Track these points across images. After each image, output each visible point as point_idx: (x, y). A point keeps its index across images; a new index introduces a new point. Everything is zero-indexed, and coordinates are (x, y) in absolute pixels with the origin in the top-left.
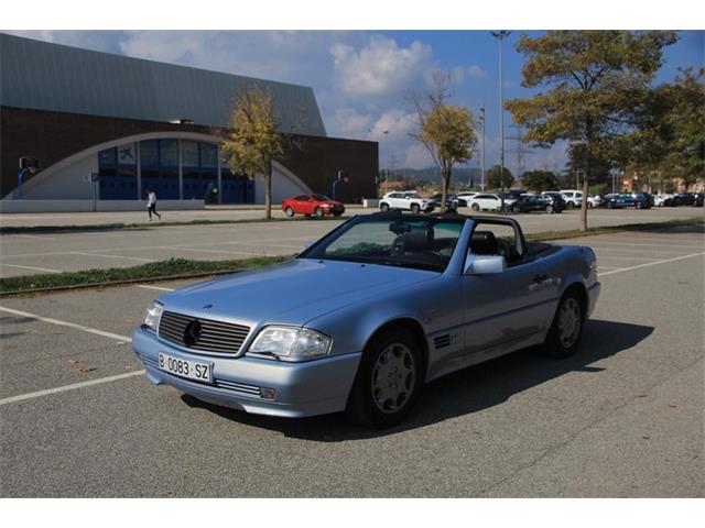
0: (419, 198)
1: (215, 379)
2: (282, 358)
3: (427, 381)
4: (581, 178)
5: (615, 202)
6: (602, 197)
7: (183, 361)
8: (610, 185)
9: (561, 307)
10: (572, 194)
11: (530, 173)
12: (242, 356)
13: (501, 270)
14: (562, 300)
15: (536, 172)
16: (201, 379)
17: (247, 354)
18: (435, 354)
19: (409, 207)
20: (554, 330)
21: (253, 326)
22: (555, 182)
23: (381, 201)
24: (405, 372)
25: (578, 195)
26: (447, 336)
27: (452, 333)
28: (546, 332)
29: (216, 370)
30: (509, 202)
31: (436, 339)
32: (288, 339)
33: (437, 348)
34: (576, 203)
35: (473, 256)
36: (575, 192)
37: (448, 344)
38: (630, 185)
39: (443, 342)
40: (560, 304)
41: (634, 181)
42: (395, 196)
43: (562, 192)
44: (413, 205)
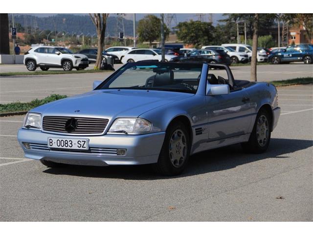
0: (70, 53)
1: (89, 148)
2: (129, 134)
3: (191, 154)
4: (242, 29)
5: (282, 56)
6: (267, 51)
7: (68, 140)
8: (275, 36)
9: (257, 120)
10: (235, 48)
11: (185, 24)
12: (105, 134)
13: (227, 93)
14: (259, 115)
15: (193, 23)
16: (81, 148)
17: (108, 133)
18: (196, 138)
19: (60, 64)
20: (254, 134)
21: (110, 119)
22: (214, 35)
23: (26, 56)
24: (183, 146)
25: (242, 50)
26: (201, 128)
27: (203, 127)
28: (250, 134)
29: (90, 143)
30: (169, 58)
31: (196, 129)
32: (130, 124)
33: (197, 134)
34: (240, 58)
35: (210, 85)
36: (238, 46)
37: (201, 133)
38: (298, 37)
39: (199, 132)
40: (257, 117)
41: (302, 31)
42: (42, 50)
43: (223, 46)
44: (64, 61)
